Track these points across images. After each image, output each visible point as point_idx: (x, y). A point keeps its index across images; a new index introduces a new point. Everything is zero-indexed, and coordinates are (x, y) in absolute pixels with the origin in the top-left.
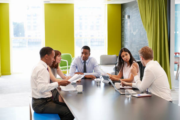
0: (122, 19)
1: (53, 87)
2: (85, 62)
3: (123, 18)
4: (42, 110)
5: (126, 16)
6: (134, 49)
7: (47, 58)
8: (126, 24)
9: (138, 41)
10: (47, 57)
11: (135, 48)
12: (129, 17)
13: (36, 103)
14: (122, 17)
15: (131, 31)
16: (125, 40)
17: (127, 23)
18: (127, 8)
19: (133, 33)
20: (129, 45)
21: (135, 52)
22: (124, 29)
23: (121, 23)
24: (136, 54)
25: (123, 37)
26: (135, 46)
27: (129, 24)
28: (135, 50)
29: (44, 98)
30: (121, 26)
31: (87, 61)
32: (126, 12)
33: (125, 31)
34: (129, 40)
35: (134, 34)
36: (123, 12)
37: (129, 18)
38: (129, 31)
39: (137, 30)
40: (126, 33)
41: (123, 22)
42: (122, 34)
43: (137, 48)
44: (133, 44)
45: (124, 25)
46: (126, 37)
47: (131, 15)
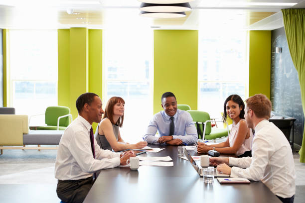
0: (273, 53)
2: (172, 119)
3: (274, 51)
5: (277, 49)
6: (287, 100)
8: (277, 62)
9: (292, 87)
10: (88, 108)
11: (288, 98)
12: (281, 50)
15: (283, 71)
16: (275, 85)
17: (279, 59)
18: (279, 37)
19: (285, 75)
20: (280, 94)
21: (288, 105)
22: (274, 69)
23: (271, 59)
24: (289, 107)
25: (273, 80)
26: (288, 95)
27: (281, 61)
28: (288, 101)
32: (278, 43)
33: (276, 72)
34: (280, 85)
35: (288, 76)
36: (274, 44)
37: (281, 52)
38: (281, 71)
39: (291, 70)
40: (277, 75)
41: (273, 59)
42: (272, 77)
43: (291, 99)
44: (286, 92)
45: (274, 63)
46: (277, 81)
47: (283, 47)
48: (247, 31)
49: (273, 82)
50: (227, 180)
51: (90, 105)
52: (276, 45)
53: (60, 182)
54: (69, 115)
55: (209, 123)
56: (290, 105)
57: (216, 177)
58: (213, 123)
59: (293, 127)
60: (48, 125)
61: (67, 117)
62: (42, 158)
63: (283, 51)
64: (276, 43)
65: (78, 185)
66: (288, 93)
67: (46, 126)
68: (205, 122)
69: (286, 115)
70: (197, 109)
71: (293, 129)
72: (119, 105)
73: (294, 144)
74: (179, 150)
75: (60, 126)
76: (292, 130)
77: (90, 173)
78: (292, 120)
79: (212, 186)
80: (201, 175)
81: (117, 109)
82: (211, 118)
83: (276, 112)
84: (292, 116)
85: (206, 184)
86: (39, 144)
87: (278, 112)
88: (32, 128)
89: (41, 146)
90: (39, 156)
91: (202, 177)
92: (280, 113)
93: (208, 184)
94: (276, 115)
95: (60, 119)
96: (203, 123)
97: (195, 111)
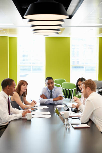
48: (97, 37)
50: (78, 126)
51: (10, 86)
55: (75, 90)
57: (72, 124)
68: (73, 89)
72: (24, 86)
77: (6, 122)
79: (70, 129)
81: (23, 88)
85: (66, 129)
91: (65, 124)
93: (68, 129)
96: (72, 90)
97: (69, 83)
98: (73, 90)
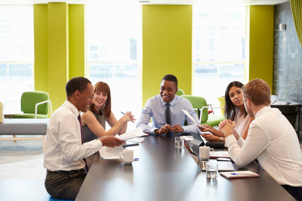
0: (276, 30)
1: (94, 149)
2: (168, 105)
4: (60, 192)
5: (281, 26)
6: (292, 83)
7: (77, 98)
8: (280, 40)
9: (298, 68)
10: (78, 96)
11: (292, 81)
12: (285, 27)
13: (50, 180)
14: (276, 27)
15: (287, 51)
16: (278, 66)
17: (282, 37)
18: (283, 12)
19: (290, 55)
20: (284, 77)
21: (293, 88)
22: (277, 48)
23: (274, 37)
24: (294, 91)
25: (276, 61)
26: (293, 77)
27: (285, 39)
28: (293, 85)
29: (65, 171)
30: (273, 43)
31: (172, 103)
32: (281, 19)
33: (279, 51)
34: (284, 67)
35: (293, 56)
36: (277, 20)
37: (285, 29)
38: (285, 51)
39: (297, 50)
40: (280, 55)
41: (276, 37)
42: (275, 57)
43: (297, 82)
44: (290, 74)
45: (278, 41)
46: (281, 62)
47: (287, 23)
48: (247, 6)
49: (276, 63)
50: (234, 174)
52: (279, 21)
53: (50, 173)
54: (48, 101)
55: (205, 110)
56: (295, 89)
57: (219, 171)
58: (210, 110)
59: (299, 114)
60: (25, 113)
61: (46, 104)
62: (19, 150)
63: (287, 28)
64: (279, 19)
65: (70, 177)
66: (294, 76)
67: (22, 113)
68: (201, 108)
69: (290, 100)
70: (190, 94)
71: (299, 116)
73: (300, 132)
74: (176, 141)
75: (38, 113)
76: (297, 116)
78: (297, 106)
79: (216, 181)
80: (203, 169)
82: (208, 104)
83: (280, 97)
84: (297, 101)
85: (209, 179)
86: (14, 134)
87: (282, 96)
88: (7, 116)
89: (17, 136)
90: (16, 147)
91: (205, 171)
92: (284, 97)
93: (212, 180)
94: (280, 100)
95: (38, 106)
96: (199, 110)
97: (189, 96)
98: (201, 110)
